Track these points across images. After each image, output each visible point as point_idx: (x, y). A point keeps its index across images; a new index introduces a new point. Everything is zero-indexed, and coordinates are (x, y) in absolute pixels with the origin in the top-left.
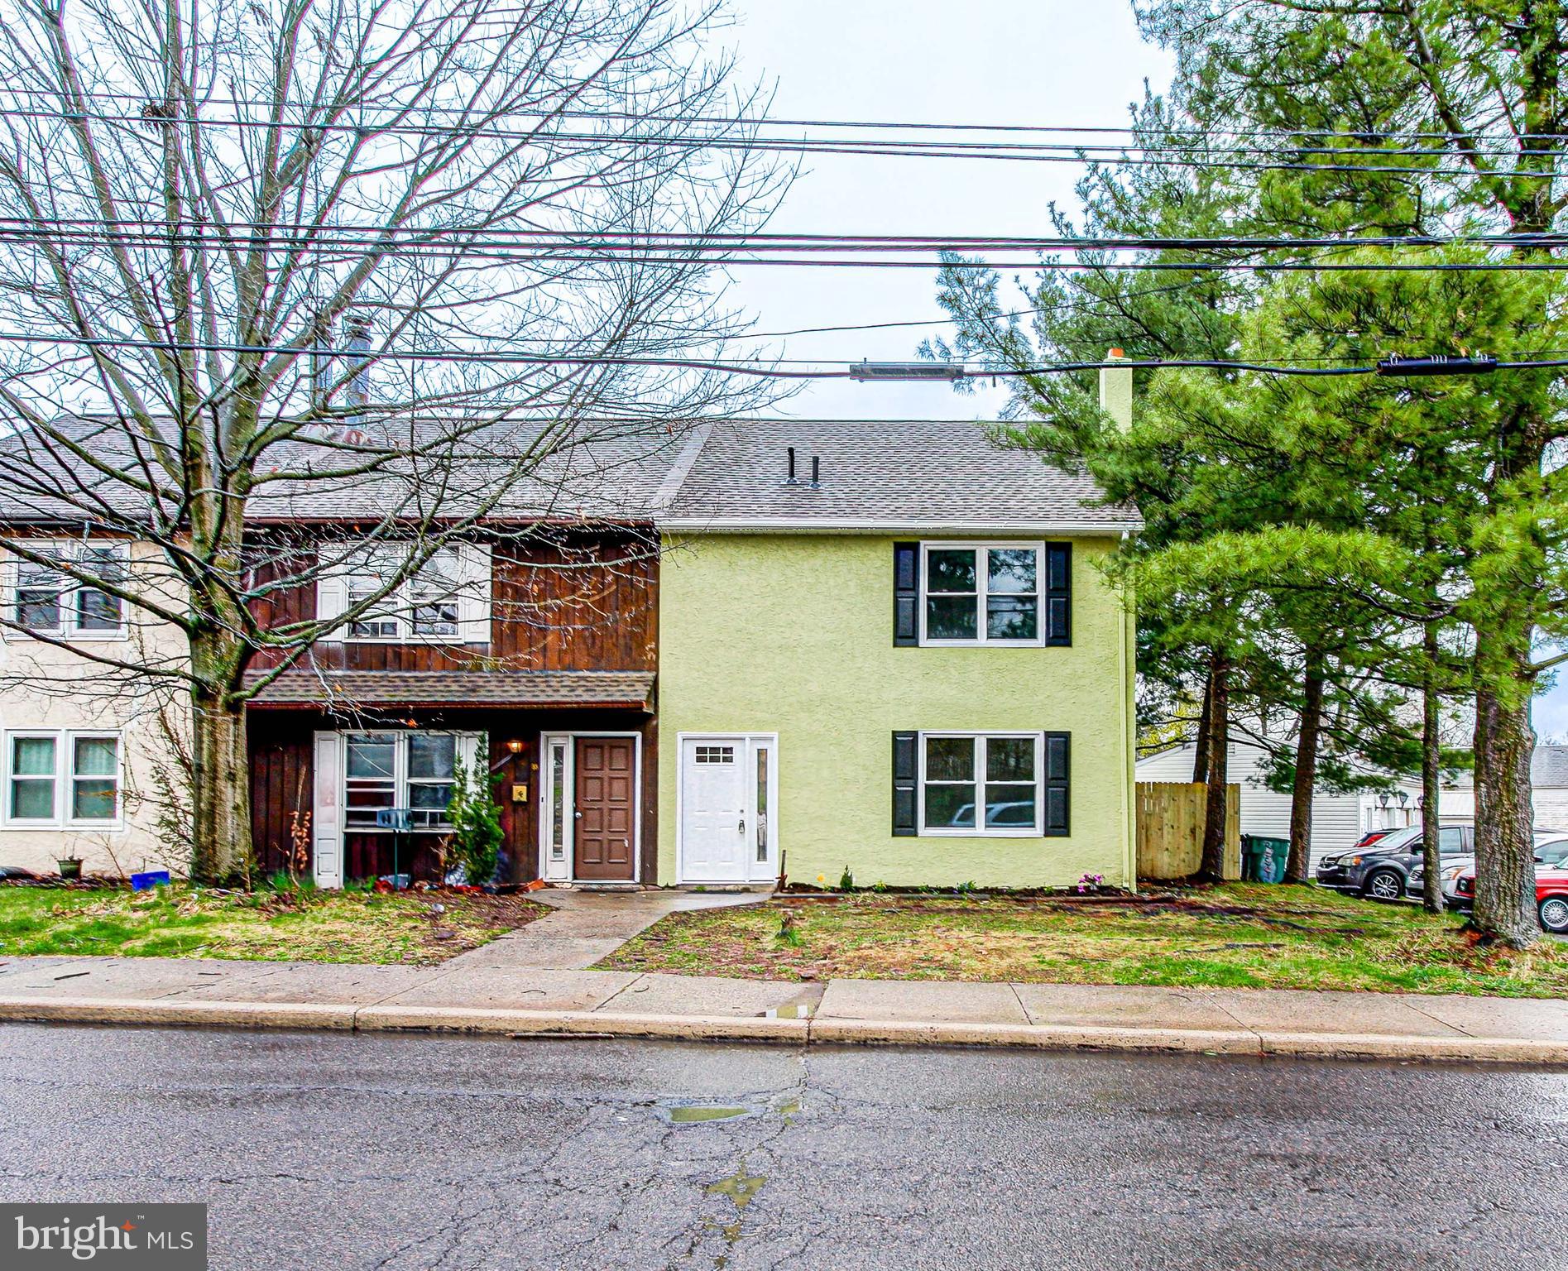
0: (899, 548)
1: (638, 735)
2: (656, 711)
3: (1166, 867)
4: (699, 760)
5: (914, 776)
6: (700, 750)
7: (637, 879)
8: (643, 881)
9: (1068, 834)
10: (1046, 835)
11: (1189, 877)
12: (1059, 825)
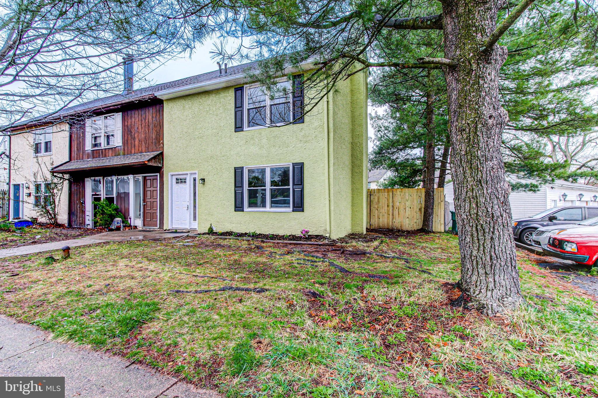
0: (236, 90)
1: (158, 174)
2: (163, 166)
3: (407, 226)
4: (177, 183)
5: (242, 187)
6: (177, 179)
7: (158, 227)
8: (160, 228)
9: (303, 211)
10: (293, 211)
11: (418, 230)
12: (299, 206)
